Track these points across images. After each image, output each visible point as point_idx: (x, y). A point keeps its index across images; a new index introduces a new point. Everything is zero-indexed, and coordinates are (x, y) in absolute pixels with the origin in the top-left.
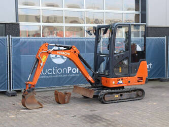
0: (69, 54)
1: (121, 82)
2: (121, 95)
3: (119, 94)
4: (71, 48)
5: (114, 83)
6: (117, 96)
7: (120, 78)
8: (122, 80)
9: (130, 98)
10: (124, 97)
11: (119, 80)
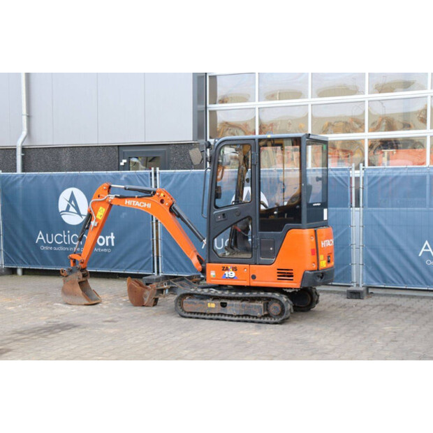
0: (149, 206)
1: (231, 274)
2: (224, 305)
3: (218, 302)
4: (154, 193)
5: (213, 274)
6: (212, 305)
7: (230, 266)
8: (235, 269)
9: (246, 316)
10: (229, 310)
11: (227, 269)
